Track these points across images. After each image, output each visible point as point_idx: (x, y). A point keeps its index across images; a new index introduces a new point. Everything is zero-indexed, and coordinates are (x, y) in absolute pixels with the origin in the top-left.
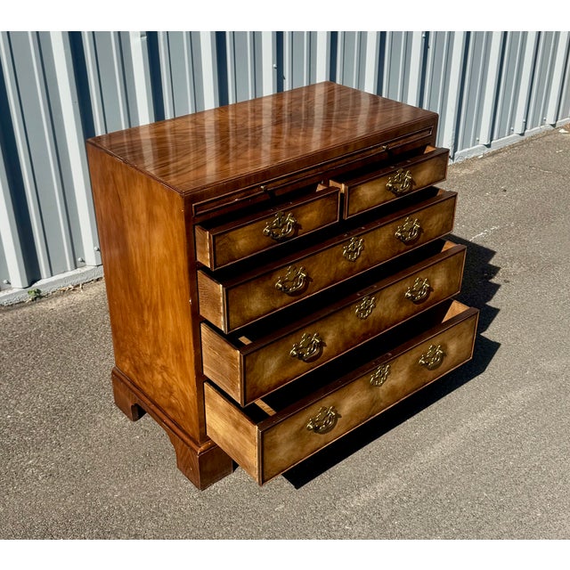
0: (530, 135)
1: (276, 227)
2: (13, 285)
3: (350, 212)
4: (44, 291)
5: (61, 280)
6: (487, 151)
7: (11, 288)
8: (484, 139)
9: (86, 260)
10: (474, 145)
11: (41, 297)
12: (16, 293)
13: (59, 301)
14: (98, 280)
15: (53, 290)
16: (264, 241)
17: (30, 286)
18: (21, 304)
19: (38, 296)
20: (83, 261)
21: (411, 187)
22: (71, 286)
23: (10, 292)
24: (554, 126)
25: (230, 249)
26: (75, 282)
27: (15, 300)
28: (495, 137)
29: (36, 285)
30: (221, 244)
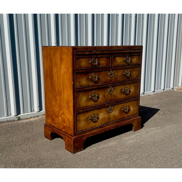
0: (166, 90)
1: (93, 62)
2: (12, 115)
3: (114, 65)
4: (21, 118)
5: (26, 115)
6: (154, 93)
7: (11, 116)
8: (152, 89)
9: (35, 110)
10: (150, 91)
11: (20, 119)
12: (13, 117)
13: (26, 120)
14: (38, 116)
15: (24, 118)
16: (90, 65)
17: (17, 115)
18: (14, 121)
19: (19, 119)
20: (34, 110)
21: (131, 63)
22: (29, 117)
23: (11, 117)
24: (173, 88)
25: (80, 65)
26: (31, 116)
27: (12, 119)
28: (156, 90)
29: (19, 115)
30: (77, 61)
